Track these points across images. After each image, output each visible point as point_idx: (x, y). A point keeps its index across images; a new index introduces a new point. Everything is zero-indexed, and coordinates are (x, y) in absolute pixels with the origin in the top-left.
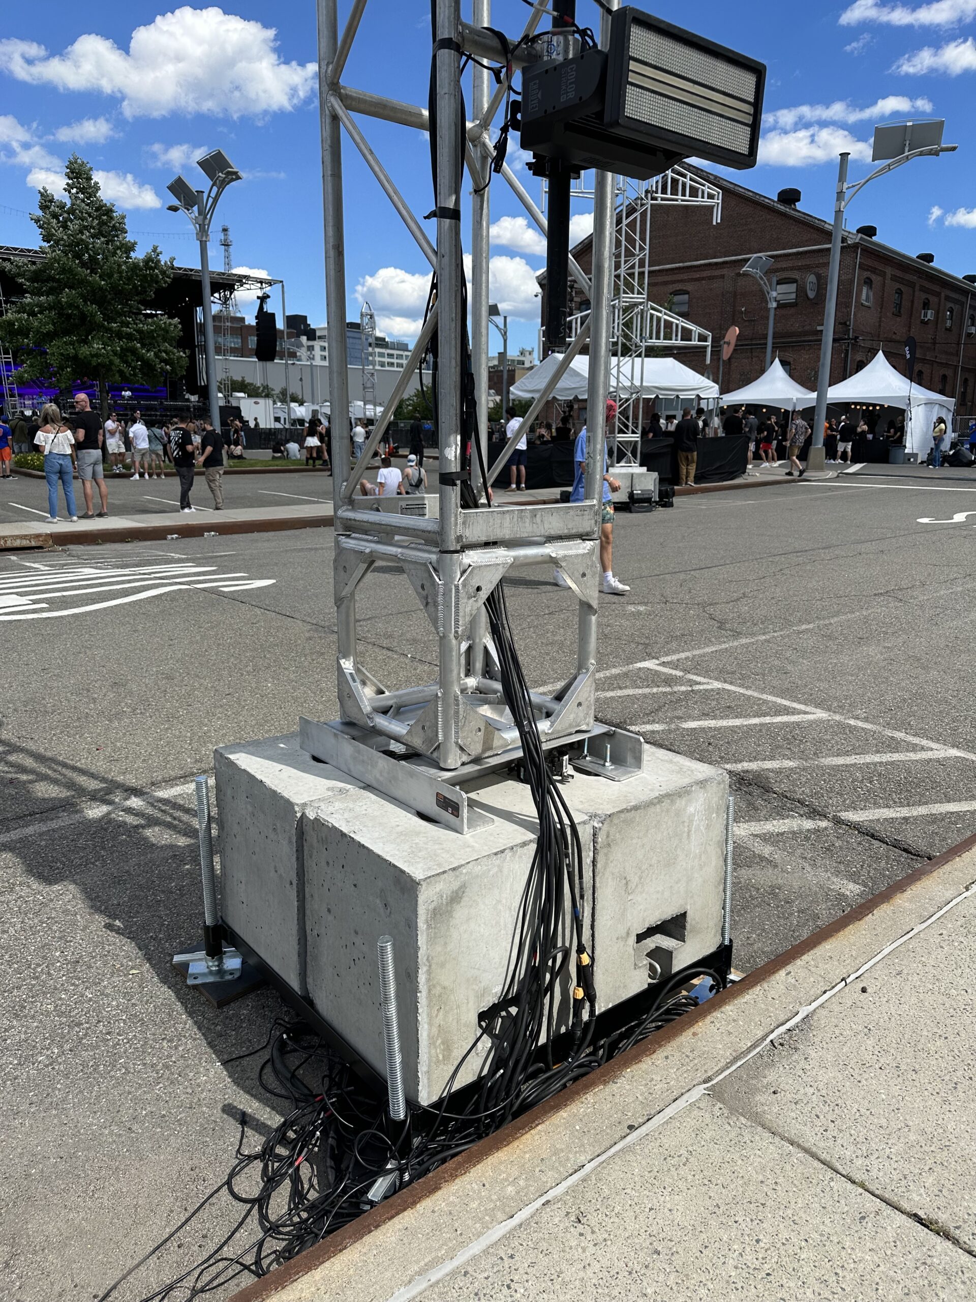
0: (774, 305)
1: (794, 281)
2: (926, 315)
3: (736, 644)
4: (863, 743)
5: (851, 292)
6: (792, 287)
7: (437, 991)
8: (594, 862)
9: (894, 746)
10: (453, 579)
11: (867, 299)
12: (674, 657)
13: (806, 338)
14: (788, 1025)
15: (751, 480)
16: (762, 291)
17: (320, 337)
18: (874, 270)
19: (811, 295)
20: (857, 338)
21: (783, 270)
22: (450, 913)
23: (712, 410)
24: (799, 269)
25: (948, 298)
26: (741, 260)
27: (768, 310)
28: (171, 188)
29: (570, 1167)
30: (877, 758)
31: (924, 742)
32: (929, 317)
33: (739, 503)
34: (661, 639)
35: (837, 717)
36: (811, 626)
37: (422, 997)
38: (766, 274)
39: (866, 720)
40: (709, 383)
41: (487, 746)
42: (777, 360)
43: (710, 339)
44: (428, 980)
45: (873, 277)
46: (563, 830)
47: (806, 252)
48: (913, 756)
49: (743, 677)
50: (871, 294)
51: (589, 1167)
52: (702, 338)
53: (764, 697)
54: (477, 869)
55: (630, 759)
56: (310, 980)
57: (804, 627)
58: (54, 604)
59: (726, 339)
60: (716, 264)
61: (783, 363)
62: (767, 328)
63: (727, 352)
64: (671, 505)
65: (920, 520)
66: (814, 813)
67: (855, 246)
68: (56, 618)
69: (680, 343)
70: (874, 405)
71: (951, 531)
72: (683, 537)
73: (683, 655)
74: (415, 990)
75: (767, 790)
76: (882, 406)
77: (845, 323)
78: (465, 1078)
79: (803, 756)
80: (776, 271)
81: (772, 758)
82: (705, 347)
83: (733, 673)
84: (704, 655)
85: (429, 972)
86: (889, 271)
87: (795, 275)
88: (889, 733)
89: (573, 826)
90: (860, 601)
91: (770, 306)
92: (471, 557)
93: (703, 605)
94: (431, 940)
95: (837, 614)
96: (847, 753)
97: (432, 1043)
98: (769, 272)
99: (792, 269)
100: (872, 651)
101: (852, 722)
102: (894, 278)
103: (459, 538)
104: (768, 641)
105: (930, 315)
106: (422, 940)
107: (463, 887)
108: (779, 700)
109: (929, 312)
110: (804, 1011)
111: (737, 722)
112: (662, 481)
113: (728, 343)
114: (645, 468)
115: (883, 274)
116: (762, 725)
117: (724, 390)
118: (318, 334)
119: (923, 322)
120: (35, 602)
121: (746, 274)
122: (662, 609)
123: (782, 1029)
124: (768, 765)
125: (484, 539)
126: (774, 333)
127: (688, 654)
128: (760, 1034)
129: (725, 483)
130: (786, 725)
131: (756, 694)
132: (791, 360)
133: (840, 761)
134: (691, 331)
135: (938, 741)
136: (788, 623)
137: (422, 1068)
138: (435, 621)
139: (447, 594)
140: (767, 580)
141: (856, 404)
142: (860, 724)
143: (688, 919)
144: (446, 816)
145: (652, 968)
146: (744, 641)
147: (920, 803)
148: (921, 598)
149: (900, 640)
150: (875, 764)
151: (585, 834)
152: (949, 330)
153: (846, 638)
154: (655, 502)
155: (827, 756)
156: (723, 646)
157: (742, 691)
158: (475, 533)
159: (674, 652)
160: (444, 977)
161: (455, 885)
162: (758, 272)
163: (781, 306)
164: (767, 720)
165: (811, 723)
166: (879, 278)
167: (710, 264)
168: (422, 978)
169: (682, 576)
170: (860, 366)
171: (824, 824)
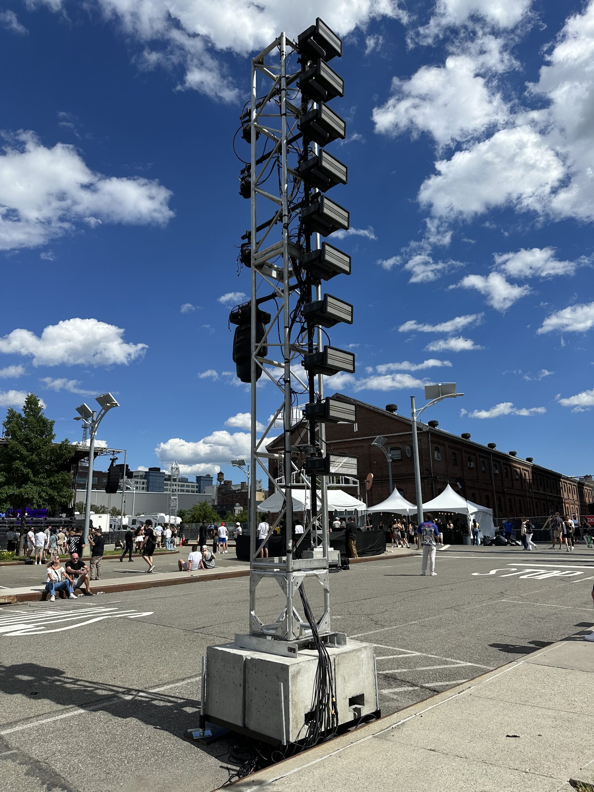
0: (391, 460)
1: (399, 449)
2: (470, 465)
3: (383, 630)
4: (433, 662)
5: (429, 454)
6: (398, 452)
7: (294, 702)
8: (335, 669)
9: (446, 663)
10: (290, 579)
11: (438, 457)
12: (356, 636)
13: (410, 477)
14: (398, 724)
15: (389, 554)
16: (383, 453)
17: (135, 476)
18: (439, 443)
19: (409, 455)
20: (436, 477)
21: (394, 443)
22: (297, 677)
23: (364, 516)
24: (401, 443)
25: (480, 456)
26: (371, 439)
27: (388, 463)
28: (78, 410)
29: (336, 749)
30: (438, 667)
31: (458, 661)
32: (472, 466)
33: (384, 567)
34: (350, 629)
35: (424, 654)
36: (416, 622)
37: (290, 703)
38: (384, 445)
39: (436, 655)
40: (361, 503)
41: (301, 634)
42: (396, 490)
43: (358, 483)
44: (292, 698)
45: (439, 447)
46: (325, 657)
47: (403, 435)
48: (453, 666)
49: (386, 642)
50: (440, 455)
51: (341, 750)
52: (354, 483)
53: (395, 648)
54: (303, 665)
55: (342, 642)
56: (246, 720)
57: (413, 622)
58: (48, 627)
59: (367, 480)
60: (358, 440)
61: (399, 490)
62: (388, 472)
63: (368, 486)
64: (348, 568)
65: (473, 574)
66: (413, 685)
67: (427, 432)
68: (55, 632)
69: (344, 485)
70: (451, 513)
71: (487, 579)
72: (356, 585)
73: (360, 635)
74: (289, 701)
75: (395, 679)
76: (454, 513)
77: (428, 470)
78: (302, 737)
79: (410, 667)
80: (390, 443)
81: (398, 669)
82: (357, 487)
83: (382, 641)
84: (369, 635)
85: (292, 695)
86: (447, 444)
87: (400, 446)
88: (444, 659)
89: (328, 656)
90: (439, 611)
91: (388, 461)
92: (295, 574)
93: (368, 615)
94: (292, 685)
95: (428, 617)
96: (427, 666)
97: (293, 721)
98: (386, 445)
99: (397, 443)
100: (442, 631)
101: (430, 656)
102: (450, 447)
103: (292, 568)
104: (397, 628)
105: (472, 465)
106: (290, 685)
107: (300, 669)
108: (401, 650)
109: (472, 463)
110: (402, 721)
111: (384, 658)
112: (342, 555)
113: (369, 482)
114: (333, 548)
115: (444, 445)
116: (394, 658)
117: (369, 506)
118: (134, 474)
119: (469, 468)
120: (37, 626)
121: (374, 446)
122: (349, 617)
123: (396, 725)
124: (396, 671)
125: (298, 568)
126: (392, 475)
127: (362, 634)
128: (389, 725)
129: (375, 556)
130: (404, 658)
131: (391, 648)
132: (403, 488)
133: (424, 668)
134: (349, 479)
135: (464, 660)
136: (406, 621)
137: (291, 729)
138: (286, 593)
139: (289, 584)
140: (397, 603)
141: (441, 512)
142: (433, 656)
143: (365, 696)
144: (292, 654)
145: (355, 714)
146: (386, 629)
147: (453, 680)
148: (467, 609)
149: (455, 626)
150: (438, 669)
151: (332, 659)
152: (484, 472)
153: (431, 626)
154: (339, 567)
155: (419, 667)
156: (377, 631)
157: (385, 647)
158: (296, 567)
159: (355, 634)
160: (295, 698)
161: (298, 668)
162: (380, 445)
163: (394, 461)
164: (396, 656)
165: (413, 657)
166: (442, 447)
167: (355, 440)
168: (290, 697)
169: (357, 603)
170: (440, 491)
171: (417, 688)
